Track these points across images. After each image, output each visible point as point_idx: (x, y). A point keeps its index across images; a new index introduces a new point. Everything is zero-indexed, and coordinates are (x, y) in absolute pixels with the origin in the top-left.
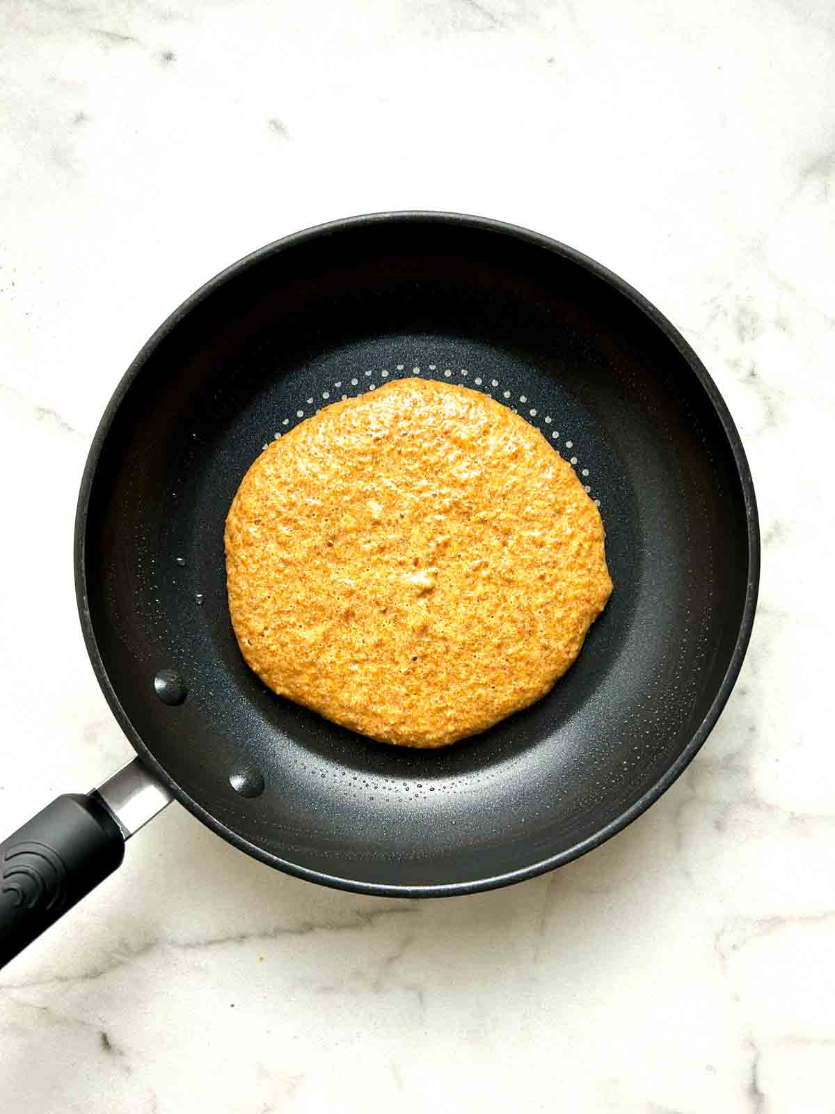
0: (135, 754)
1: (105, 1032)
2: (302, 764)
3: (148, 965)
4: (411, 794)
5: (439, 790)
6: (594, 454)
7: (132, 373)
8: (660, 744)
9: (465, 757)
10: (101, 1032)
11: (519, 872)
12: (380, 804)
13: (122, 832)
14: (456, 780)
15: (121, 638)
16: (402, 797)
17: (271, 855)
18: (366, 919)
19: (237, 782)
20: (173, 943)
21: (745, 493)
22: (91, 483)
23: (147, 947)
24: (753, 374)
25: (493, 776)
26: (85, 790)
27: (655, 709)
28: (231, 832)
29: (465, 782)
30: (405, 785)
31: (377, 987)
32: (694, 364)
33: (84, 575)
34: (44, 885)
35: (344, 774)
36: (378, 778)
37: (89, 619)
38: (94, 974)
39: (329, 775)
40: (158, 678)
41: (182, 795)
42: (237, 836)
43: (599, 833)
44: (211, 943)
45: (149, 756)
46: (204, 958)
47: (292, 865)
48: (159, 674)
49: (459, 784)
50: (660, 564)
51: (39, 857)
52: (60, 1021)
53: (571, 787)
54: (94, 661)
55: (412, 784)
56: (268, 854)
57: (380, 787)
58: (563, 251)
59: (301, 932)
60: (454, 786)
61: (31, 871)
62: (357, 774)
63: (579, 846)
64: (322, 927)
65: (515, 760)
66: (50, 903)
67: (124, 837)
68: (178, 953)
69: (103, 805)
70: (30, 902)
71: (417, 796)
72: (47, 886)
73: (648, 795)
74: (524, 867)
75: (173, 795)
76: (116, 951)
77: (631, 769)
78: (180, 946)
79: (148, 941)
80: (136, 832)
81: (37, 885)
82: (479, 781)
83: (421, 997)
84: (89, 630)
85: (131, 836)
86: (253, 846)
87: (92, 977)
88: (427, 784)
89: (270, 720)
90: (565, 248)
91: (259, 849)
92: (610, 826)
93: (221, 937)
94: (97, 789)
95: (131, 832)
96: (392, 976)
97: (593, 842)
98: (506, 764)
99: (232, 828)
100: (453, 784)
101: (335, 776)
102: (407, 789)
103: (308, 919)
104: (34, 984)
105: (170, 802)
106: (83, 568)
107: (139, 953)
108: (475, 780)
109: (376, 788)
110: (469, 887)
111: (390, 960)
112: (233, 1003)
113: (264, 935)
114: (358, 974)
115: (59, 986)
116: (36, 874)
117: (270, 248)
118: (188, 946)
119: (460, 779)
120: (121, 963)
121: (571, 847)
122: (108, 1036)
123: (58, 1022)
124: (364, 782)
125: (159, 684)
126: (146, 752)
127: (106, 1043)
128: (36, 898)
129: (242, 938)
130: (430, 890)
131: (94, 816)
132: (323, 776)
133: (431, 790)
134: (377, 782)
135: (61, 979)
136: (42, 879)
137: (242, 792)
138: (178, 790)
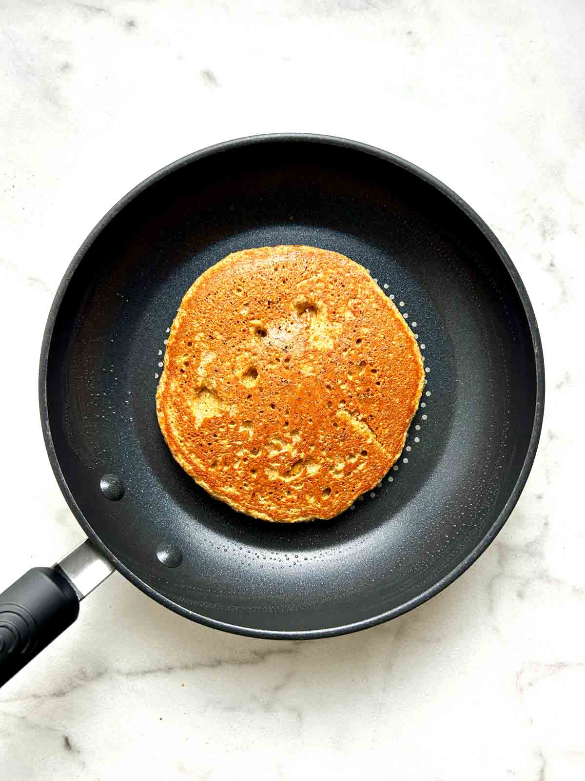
0: (86, 537)
1: (67, 735)
2: (210, 542)
3: (99, 688)
4: (290, 563)
5: (311, 559)
6: (420, 311)
7: (80, 256)
8: (473, 523)
9: (330, 534)
10: (64, 736)
11: (372, 619)
12: (268, 570)
13: (77, 595)
14: (323, 552)
15: (75, 451)
16: (284, 565)
17: (188, 611)
18: (261, 657)
19: (162, 556)
20: (119, 672)
21: (533, 336)
22: (51, 337)
23: (100, 675)
24: (552, 265)
25: (350, 548)
26: (50, 564)
27: (469, 497)
28: (158, 594)
29: (331, 553)
30: (286, 556)
31: (268, 708)
32: (494, 242)
33: (46, 405)
34: (19, 636)
35: (241, 549)
36: (266, 551)
37: (50, 438)
38: (60, 694)
39: (230, 550)
40: (103, 480)
41: (121, 567)
42: (162, 596)
43: (430, 590)
44: (146, 672)
45: (97, 538)
46: (141, 683)
47: (203, 617)
48: (103, 477)
49: (325, 555)
50: (470, 390)
51: (16, 615)
52: (35, 727)
53: (408, 556)
54: (55, 469)
55: (291, 555)
56: (186, 609)
57: (268, 559)
58: (395, 160)
59: (212, 666)
60: (322, 556)
61: (10, 626)
62: (250, 548)
63: (415, 599)
64: (227, 662)
65: (367, 536)
66: (24, 648)
67: (79, 599)
68: (123, 679)
69: (63, 575)
70: (9, 649)
71: (295, 564)
72: (22, 636)
73: (465, 561)
74: (375, 616)
75: (115, 567)
76: (77, 677)
77: (452, 541)
78: (123, 674)
79: (101, 670)
80: (88, 594)
81: (15, 637)
82: (340, 552)
83: (299, 715)
84: (50, 446)
85: (84, 597)
86: (173, 603)
87: (58, 696)
88: (302, 555)
89: (186, 509)
90: (398, 159)
91: (179, 606)
92: (438, 584)
93: (154, 669)
94: (58, 563)
95: (84, 595)
96: (279, 700)
97: (425, 597)
98: (360, 539)
99: (158, 591)
100: (321, 555)
101: (234, 550)
102: (288, 559)
103: (218, 656)
104: (16, 699)
105: (113, 572)
106: (46, 400)
107: (93, 679)
108: (337, 552)
109: (265, 559)
110: (334, 631)
111: (278, 688)
112: (161, 717)
113: (186, 667)
114: (254, 698)
115: (34, 702)
116: (14, 628)
117: (180, 162)
118: (129, 674)
119: (326, 551)
120: (80, 686)
121: (409, 600)
122: (69, 739)
123: (33, 728)
124: (256, 554)
125: (104, 485)
126: (94, 536)
127: (67, 744)
128: (14, 645)
129: (169, 669)
130: (306, 634)
131: (56, 584)
132: (225, 551)
133: (305, 559)
134: (265, 555)
135: (35, 696)
136: (19, 632)
137: (166, 564)
138: (118, 564)
